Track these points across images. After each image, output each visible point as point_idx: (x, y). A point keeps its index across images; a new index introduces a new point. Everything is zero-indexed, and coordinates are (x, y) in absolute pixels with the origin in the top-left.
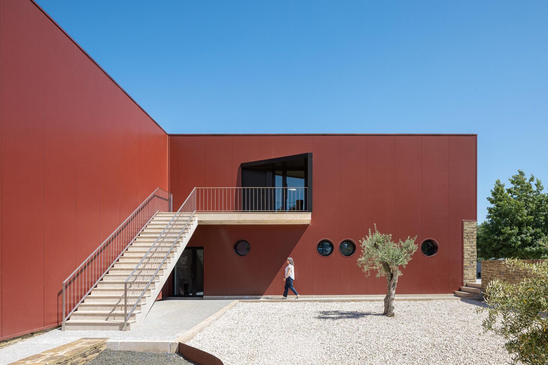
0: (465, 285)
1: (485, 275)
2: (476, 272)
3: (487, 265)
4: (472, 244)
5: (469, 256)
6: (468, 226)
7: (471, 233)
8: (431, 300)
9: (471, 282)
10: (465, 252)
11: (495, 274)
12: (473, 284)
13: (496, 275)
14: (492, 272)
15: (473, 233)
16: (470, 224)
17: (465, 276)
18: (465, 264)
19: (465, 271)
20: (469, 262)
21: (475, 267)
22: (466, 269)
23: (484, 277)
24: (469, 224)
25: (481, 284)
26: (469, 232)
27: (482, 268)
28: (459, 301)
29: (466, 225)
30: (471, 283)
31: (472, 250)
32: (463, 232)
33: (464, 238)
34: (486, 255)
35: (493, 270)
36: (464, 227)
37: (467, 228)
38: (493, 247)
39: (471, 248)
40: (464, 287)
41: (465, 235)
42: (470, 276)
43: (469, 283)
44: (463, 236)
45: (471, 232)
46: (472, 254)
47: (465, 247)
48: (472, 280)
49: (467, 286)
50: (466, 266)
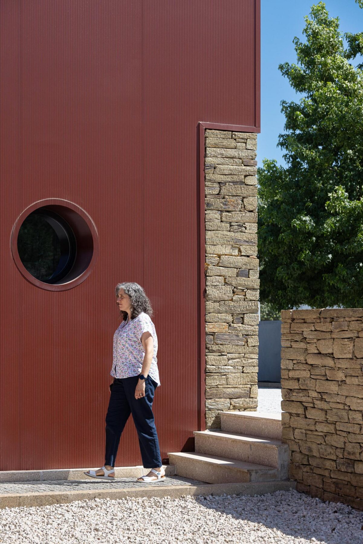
0: (209, 424)
1: (298, 379)
2: (256, 361)
3: (307, 331)
4: (238, 235)
5: (229, 289)
6: (223, 151)
7: (235, 183)
8: (58, 502)
9: (235, 408)
10: (212, 270)
11: (340, 376)
12: (245, 417)
13: (348, 380)
14: (329, 362)
15: (242, 183)
16: (233, 143)
17: (211, 382)
18: (209, 328)
19: (211, 358)
20: (230, 318)
21: (254, 341)
22: (215, 348)
23: (294, 385)
24: (225, 143)
25: (280, 418)
26: (229, 179)
27: (284, 344)
28: (190, 505)
29: (216, 146)
30: (237, 412)
31: (240, 261)
32: (202, 179)
33: (208, 204)
34: (280, 292)
35: (331, 355)
36: (205, 156)
37: (219, 160)
38: (301, 264)
39: (236, 252)
40: (207, 432)
41: (210, 190)
42: (230, 381)
43: (231, 415)
44: (202, 195)
45: (236, 178)
46: (242, 280)
47: (209, 249)
48: (239, 402)
49: (217, 426)
50: (213, 334)
